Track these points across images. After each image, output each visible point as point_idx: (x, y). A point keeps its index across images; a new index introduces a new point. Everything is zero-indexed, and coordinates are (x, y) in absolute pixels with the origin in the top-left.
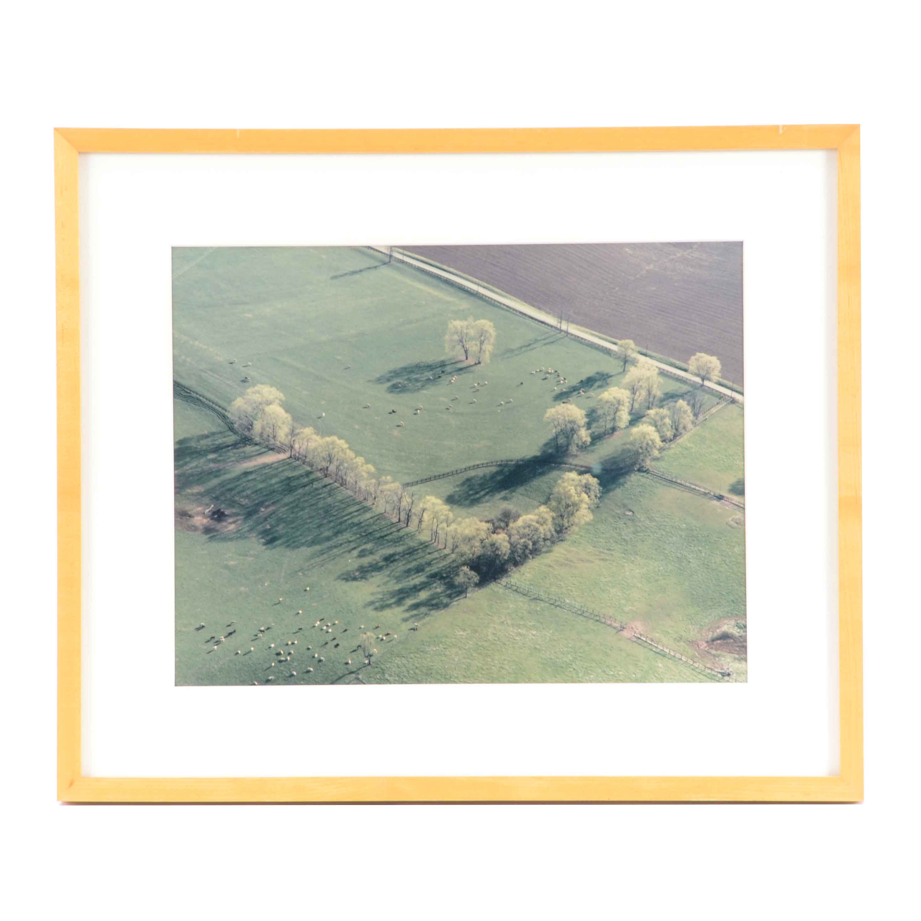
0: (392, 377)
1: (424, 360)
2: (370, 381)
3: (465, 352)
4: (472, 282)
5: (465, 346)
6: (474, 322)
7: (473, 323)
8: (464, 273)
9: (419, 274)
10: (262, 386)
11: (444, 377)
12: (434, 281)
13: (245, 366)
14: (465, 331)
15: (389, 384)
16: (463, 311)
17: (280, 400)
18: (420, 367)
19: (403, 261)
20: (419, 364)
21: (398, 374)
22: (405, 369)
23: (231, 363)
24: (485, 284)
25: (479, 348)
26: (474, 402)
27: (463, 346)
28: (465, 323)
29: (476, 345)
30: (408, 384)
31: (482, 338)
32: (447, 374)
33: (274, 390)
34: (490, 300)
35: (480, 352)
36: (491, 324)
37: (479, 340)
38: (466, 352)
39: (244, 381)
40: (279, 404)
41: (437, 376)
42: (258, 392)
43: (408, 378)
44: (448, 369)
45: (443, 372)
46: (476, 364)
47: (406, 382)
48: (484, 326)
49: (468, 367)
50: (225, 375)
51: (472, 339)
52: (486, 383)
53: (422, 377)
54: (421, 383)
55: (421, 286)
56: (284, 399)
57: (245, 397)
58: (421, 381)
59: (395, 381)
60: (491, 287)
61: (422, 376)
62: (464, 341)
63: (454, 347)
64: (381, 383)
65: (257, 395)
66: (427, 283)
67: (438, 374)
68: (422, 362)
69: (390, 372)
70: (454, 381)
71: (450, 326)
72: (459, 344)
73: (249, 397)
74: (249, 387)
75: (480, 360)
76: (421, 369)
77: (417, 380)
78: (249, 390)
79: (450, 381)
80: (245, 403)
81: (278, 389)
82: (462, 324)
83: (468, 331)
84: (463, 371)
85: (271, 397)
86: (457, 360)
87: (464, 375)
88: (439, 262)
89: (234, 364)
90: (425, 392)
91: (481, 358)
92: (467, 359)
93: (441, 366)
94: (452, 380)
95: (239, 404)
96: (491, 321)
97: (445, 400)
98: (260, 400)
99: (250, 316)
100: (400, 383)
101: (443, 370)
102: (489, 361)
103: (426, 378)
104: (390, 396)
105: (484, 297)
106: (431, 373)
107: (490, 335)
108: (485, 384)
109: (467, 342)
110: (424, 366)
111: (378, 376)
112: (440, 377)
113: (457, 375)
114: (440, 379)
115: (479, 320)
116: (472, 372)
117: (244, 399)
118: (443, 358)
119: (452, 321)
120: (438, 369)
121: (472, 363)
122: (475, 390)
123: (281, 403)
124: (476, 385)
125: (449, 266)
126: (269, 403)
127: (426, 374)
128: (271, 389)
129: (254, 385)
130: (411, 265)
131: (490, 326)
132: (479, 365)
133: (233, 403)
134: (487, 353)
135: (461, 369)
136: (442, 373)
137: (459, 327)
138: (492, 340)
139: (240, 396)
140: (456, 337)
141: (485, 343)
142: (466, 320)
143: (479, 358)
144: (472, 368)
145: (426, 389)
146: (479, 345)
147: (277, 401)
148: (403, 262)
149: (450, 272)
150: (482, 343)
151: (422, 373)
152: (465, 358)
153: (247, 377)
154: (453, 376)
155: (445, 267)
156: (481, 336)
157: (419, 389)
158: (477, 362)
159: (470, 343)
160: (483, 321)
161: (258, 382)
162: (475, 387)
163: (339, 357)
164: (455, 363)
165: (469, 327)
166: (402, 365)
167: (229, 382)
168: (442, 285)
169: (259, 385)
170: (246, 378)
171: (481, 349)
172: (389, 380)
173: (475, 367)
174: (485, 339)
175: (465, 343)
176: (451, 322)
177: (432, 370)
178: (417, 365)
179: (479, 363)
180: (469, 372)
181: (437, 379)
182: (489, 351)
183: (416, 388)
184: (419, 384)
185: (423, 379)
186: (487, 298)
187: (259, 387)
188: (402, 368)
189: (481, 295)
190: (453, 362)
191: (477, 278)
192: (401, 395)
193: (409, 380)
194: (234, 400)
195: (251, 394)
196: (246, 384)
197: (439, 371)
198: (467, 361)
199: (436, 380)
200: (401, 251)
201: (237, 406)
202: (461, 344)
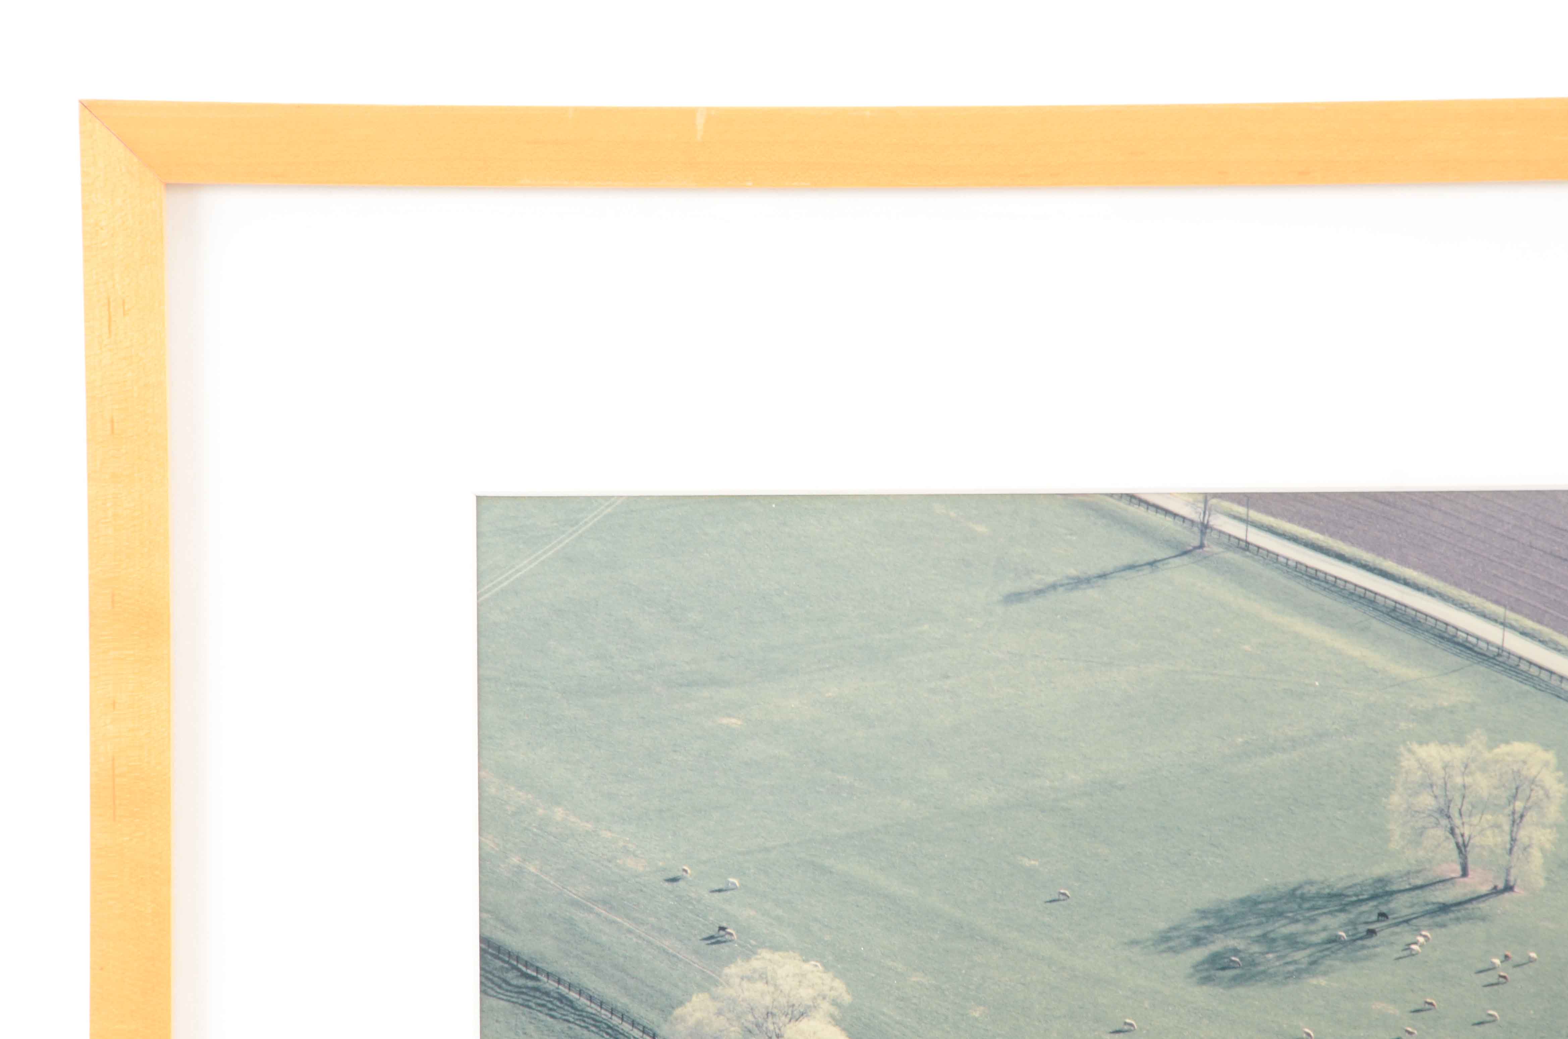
0: (1208, 929)
1: (1315, 874)
2: (1134, 943)
3: (1460, 852)
4: (1484, 615)
5: (1457, 831)
6: (1490, 749)
7: (1487, 755)
8: (1457, 585)
9: (1300, 588)
10: (777, 956)
11: (1385, 933)
12: (1354, 613)
13: (720, 891)
14: (1459, 780)
15: (1200, 954)
16: (1452, 711)
17: (835, 1003)
18: (1303, 898)
19: (1248, 543)
20: (1300, 887)
21: (1227, 920)
22: (1251, 904)
23: (674, 880)
24: (1529, 624)
25: (1508, 838)
26: (1493, 1020)
27: (1452, 831)
28: (1458, 753)
29: (1498, 826)
30: (1263, 954)
31: (1519, 805)
32: (1397, 925)
33: (813, 969)
34: (1544, 675)
35: (1511, 851)
36: (1550, 756)
37: (1508, 810)
38: (1462, 848)
39: (713, 940)
40: (832, 1016)
41: (1362, 929)
42: (763, 977)
43: (1264, 935)
44: (1400, 906)
45: (1383, 916)
46: (1496, 892)
47: (1256, 948)
48: (1524, 762)
49: (1471, 900)
50: (652, 920)
51: (1483, 806)
52: (1533, 955)
53: (1312, 933)
54: (1308, 952)
55: (1309, 630)
56: (847, 999)
57: (719, 991)
58: (1310, 945)
59: (1219, 944)
60: (1547, 632)
61: (1313, 928)
62: (1454, 813)
63: (1421, 832)
64: (1171, 949)
65: (760, 986)
66: (1325, 618)
67: (1367, 923)
68: (1311, 883)
69: (1204, 914)
70: (1421, 946)
71: (1408, 762)
72: (1438, 824)
73: (730, 992)
74: (730, 960)
75: (1512, 879)
76: (1306, 905)
77: (1293, 942)
78: (733, 970)
79: (1408, 947)
80: (719, 1013)
81: (827, 968)
82: (1447, 757)
83: (1468, 780)
84: (1452, 915)
85: (805, 994)
86: (1430, 876)
87: (1455, 929)
88: (1372, 549)
89: (681, 884)
90: (1322, 981)
91: (1513, 871)
92: (1465, 873)
93: (1373, 897)
94: (1416, 943)
95: (698, 1015)
96: (1547, 747)
97: (1391, 1009)
98: (768, 1000)
99: (735, 722)
100: (1236, 951)
101: (1384, 909)
102: (1542, 883)
103: (1324, 935)
104: (1201, 995)
105: (1523, 666)
106: (1342, 917)
107: (1547, 796)
108: (1531, 960)
109: (1466, 819)
110: (1319, 896)
111: (1162, 926)
112: (1371, 933)
113: (1430, 928)
114: (1373, 941)
115: (1507, 742)
116: (1483, 919)
117: (714, 998)
118: (1379, 870)
119: (1415, 747)
120: (1364, 908)
121: (1485, 889)
122: (1492, 977)
123: (836, 1012)
124: (1497, 961)
125: (1403, 561)
126: (797, 1013)
127: (1324, 921)
128: (807, 967)
129: (749, 953)
130: (1271, 558)
131: (1546, 764)
132: (1507, 895)
133: (678, 1012)
134: (1537, 858)
135: (1444, 908)
136: (1378, 921)
137: (1437, 766)
138: (1553, 812)
139: (701, 988)
140: (1426, 801)
141: (1527, 819)
142: (1460, 741)
143: (1508, 873)
144: (1484, 906)
145: (1325, 974)
146: (1507, 828)
147: (825, 1006)
148: (1245, 547)
149: (1406, 583)
150: (1517, 820)
151: (1313, 920)
152: (1458, 868)
153: (724, 924)
154: (1418, 931)
155: (1389, 565)
156: (1515, 797)
157: (1299, 972)
158: (1501, 886)
159: (1475, 820)
160: (1520, 748)
161: (762, 945)
162: (1493, 968)
163: (1027, 862)
164: (1421, 887)
165: (1473, 767)
166: (1244, 890)
167: (666, 944)
168: (1379, 626)
169: (765, 954)
170: (722, 929)
171: (1513, 840)
172: (1198, 941)
173: (1493, 901)
174: (1526, 809)
175: (1457, 821)
176: (1410, 751)
177: (1342, 910)
178: (1295, 890)
179: (1509, 888)
180: (1469, 918)
181: (1361, 938)
182: (1542, 849)
183: (1291, 968)
184: (1301, 956)
185: (1315, 939)
186: (1534, 671)
187: (763, 960)
188: (1242, 901)
189: (1513, 661)
190: (1419, 882)
191: (1497, 602)
192: (1241, 990)
193: (1266, 939)
194: (681, 1003)
195: (737, 980)
196: (724, 949)
197: (1370, 912)
198: (1465, 879)
199: (1360, 943)
200: (1241, 510)
201: (691, 1022)
202: (1444, 822)
